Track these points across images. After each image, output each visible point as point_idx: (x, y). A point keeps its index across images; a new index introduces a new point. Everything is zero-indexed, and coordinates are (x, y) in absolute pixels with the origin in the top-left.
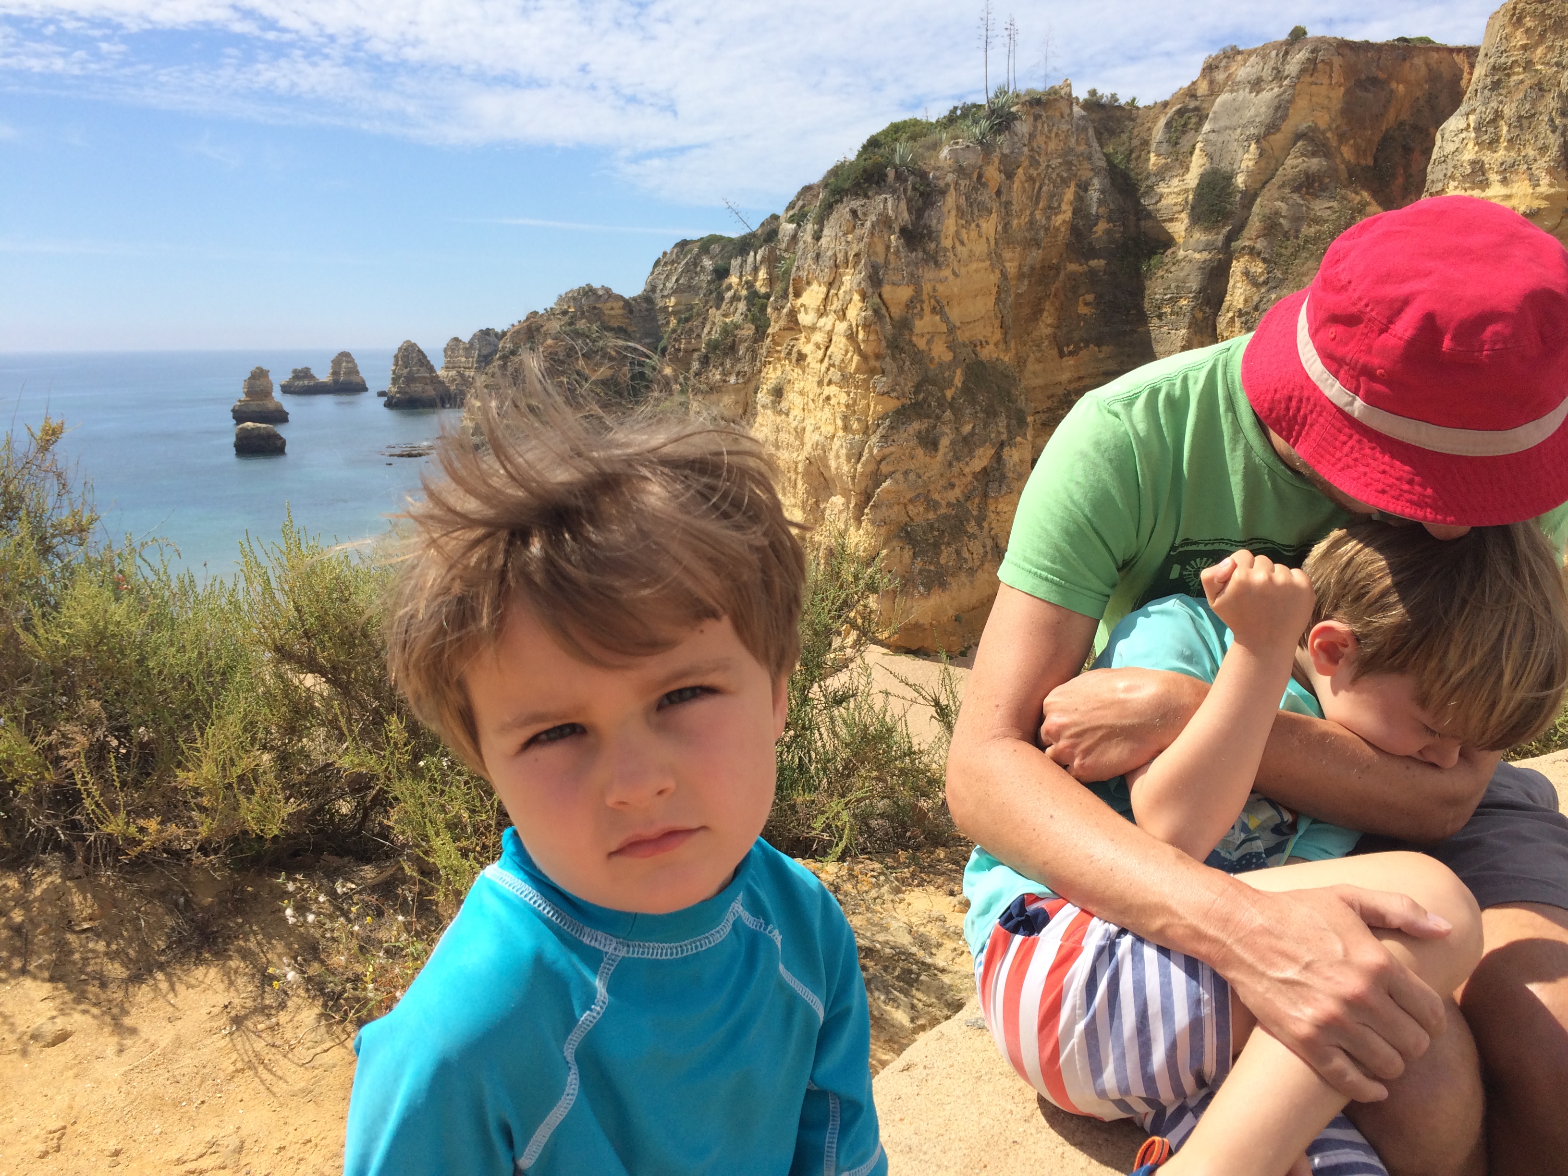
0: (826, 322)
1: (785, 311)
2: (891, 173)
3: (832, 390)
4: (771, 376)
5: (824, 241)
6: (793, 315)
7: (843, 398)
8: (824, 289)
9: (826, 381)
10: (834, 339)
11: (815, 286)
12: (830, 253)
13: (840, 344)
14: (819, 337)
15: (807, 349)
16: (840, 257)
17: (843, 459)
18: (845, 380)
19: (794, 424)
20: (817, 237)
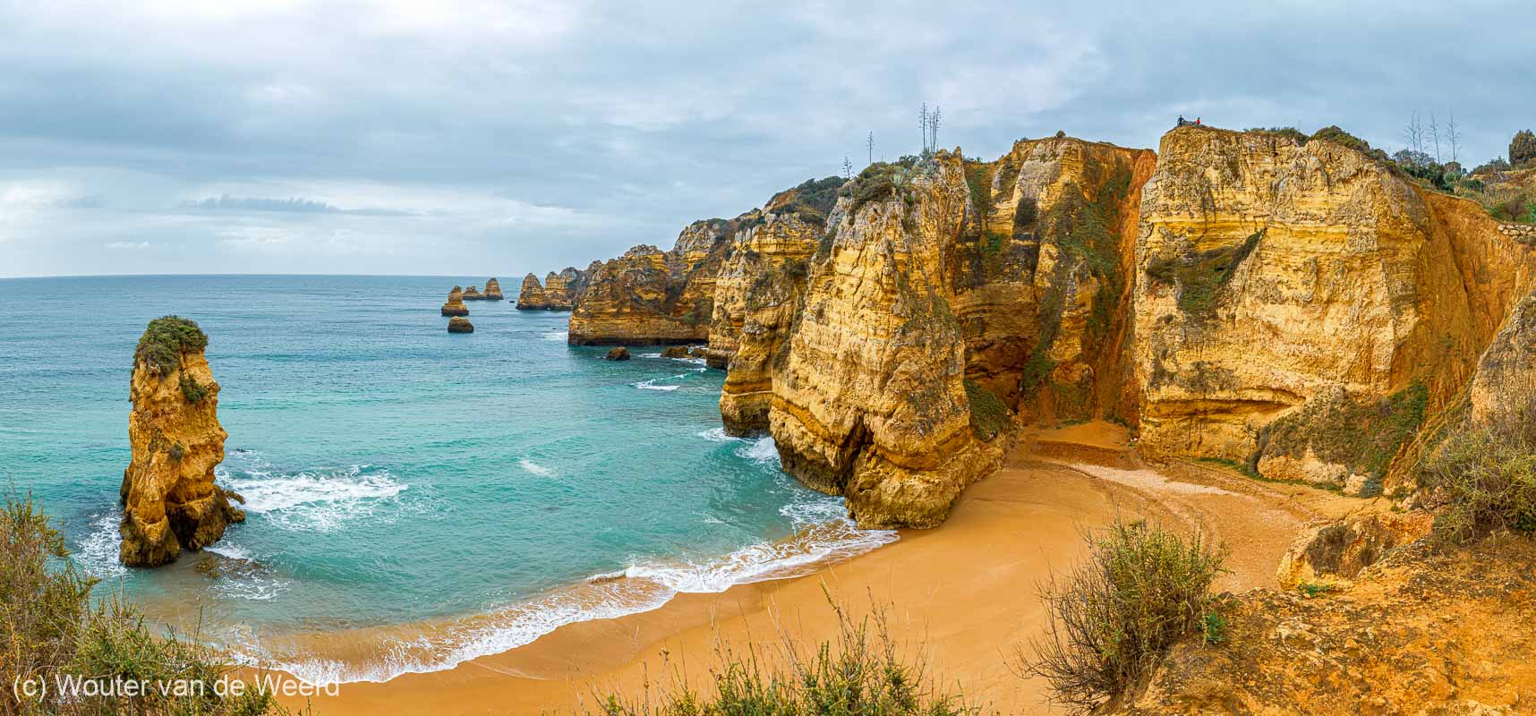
0: (859, 271)
1: (824, 265)
2: (894, 190)
3: (865, 311)
4: (815, 300)
5: (856, 226)
6: (830, 267)
7: (874, 317)
8: (857, 253)
9: (860, 306)
10: (864, 281)
11: (850, 251)
12: (861, 233)
13: (869, 285)
14: (855, 281)
15: (844, 287)
16: (869, 235)
17: (873, 353)
18: (874, 305)
19: (833, 331)
20: (851, 223)
